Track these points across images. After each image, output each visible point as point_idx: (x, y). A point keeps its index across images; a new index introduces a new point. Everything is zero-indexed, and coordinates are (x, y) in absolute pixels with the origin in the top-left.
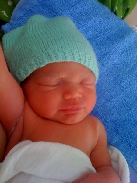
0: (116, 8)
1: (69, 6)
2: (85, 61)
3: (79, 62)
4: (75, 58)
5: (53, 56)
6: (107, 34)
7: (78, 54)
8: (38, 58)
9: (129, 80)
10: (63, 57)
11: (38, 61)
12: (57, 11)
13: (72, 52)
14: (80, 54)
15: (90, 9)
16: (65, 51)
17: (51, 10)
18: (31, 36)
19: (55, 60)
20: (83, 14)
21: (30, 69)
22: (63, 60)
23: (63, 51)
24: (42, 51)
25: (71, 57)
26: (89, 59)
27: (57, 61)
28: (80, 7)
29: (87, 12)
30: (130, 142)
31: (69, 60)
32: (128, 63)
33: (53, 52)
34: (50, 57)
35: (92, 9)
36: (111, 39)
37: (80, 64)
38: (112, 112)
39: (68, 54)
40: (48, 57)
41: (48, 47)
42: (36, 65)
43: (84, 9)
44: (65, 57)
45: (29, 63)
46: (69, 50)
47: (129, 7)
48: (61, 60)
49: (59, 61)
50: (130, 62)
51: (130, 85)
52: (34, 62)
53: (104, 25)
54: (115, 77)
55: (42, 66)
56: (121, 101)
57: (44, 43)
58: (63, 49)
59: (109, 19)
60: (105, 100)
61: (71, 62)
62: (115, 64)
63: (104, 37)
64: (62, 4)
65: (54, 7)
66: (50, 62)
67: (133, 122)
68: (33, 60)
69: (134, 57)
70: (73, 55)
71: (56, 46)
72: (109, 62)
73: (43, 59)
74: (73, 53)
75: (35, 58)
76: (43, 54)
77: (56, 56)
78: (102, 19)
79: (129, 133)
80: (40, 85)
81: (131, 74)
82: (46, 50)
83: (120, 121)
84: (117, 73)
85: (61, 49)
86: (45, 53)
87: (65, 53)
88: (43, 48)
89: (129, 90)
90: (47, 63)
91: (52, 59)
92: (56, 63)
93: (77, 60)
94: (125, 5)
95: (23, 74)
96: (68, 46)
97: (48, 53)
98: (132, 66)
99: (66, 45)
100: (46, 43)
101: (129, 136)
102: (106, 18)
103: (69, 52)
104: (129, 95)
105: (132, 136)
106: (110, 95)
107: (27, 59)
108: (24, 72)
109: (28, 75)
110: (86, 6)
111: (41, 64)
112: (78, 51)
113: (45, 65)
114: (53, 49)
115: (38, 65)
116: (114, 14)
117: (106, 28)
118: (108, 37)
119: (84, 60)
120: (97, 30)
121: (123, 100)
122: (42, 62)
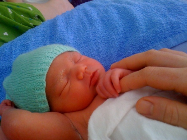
0: (31, 24)
1: (9, 57)
2: (59, 51)
3: (57, 55)
4: (52, 57)
5: (41, 73)
6: (47, 36)
7: (50, 53)
8: (38, 86)
9: (90, 31)
10: (46, 65)
11: (40, 87)
12: (8, 67)
13: (46, 57)
14: (51, 52)
15: (21, 42)
16: (42, 61)
17: (5, 72)
18: (17, 88)
19: (45, 72)
20: (22, 48)
21: (43, 97)
22: (48, 66)
23: (42, 63)
24: (33, 80)
25: (50, 59)
26: (59, 48)
27: (47, 71)
28: (15, 49)
29: (22, 45)
30: (140, 48)
31: (51, 61)
32: (78, 29)
33: (38, 71)
34: (41, 75)
35: (22, 41)
36: (53, 35)
37: (59, 55)
38: (110, 54)
39: (46, 60)
40: (40, 77)
41: (32, 74)
42: (42, 91)
43: (18, 47)
44: (47, 63)
45: (37, 96)
46: (44, 58)
47: (36, 15)
48: (47, 68)
49: (48, 69)
50: (78, 26)
51: (95, 32)
52: (38, 91)
53: (39, 36)
54: (82, 42)
55: (45, 85)
56: (104, 44)
57: (28, 76)
58: (40, 62)
59: (37, 31)
60: (98, 56)
61: (53, 61)
62: (73, 38)
63: (48, 39)
64: (5, 62)
65: (4, 68)
66: (45, 77)
67: (125, 40)
68: (37, 91)
69: (76, 23)
70: (49, 57)
71: (36, 67)
72: (69, 42)
73: (40, 82)
74: (48, 57)
75: (35, 89)
76: (36, 80)
77: (43, 70)
78: (34, 36)
79: (131, 46)
80: (60, 94)
81: (87, 29)
82: (34, 76)
83: (119, 50)
84: (80, 40)
85: (40, 64)
86: (36, 78)
87: (44, 63)
88: (31, 79)
89: (98, 34)
90: (44, 80)
91: (43, 74)
92: (48, 73)
93: (54, 56)
94: (34, 17)
95: (44, 105)
96: (40, 58)
97: (37, 75)
98: (81, 26)
99: (39, 59)
100: (29, 75)
101: (134, 47)
102: (35, 33)
103: (45, 59)
104: (102, 36)
105: (135, 44)
106: (95, 51)
107: (33, 97)
108: (42, 104)
109: (47, 102)
110: (17, 44)
111: (43, 85)
112: (48, 52)
113: (45, 83)
114: (36, 71)
115: (42, 89)
116: (35, 27)
117: (42, 35)
118: (50, 37)
119: (57, 51)
120: (40, 43)
121: (104, 42)
122: (42, 84)
